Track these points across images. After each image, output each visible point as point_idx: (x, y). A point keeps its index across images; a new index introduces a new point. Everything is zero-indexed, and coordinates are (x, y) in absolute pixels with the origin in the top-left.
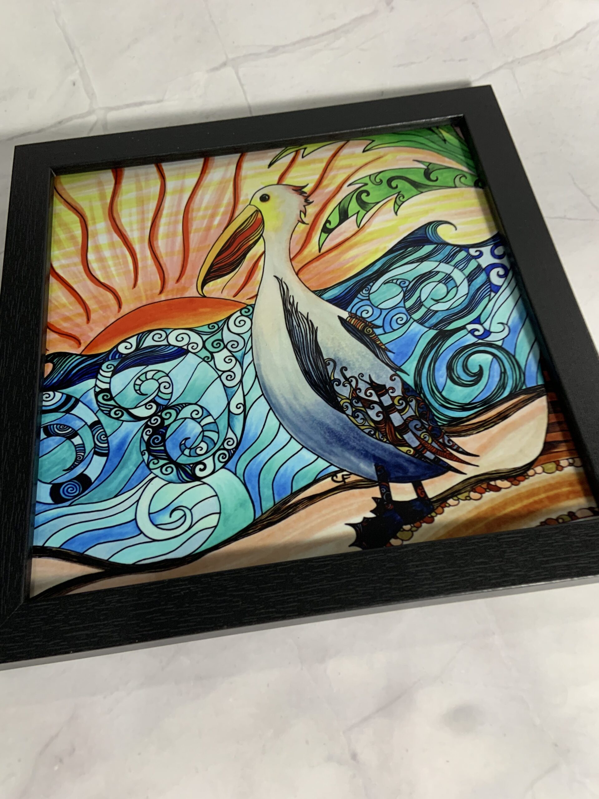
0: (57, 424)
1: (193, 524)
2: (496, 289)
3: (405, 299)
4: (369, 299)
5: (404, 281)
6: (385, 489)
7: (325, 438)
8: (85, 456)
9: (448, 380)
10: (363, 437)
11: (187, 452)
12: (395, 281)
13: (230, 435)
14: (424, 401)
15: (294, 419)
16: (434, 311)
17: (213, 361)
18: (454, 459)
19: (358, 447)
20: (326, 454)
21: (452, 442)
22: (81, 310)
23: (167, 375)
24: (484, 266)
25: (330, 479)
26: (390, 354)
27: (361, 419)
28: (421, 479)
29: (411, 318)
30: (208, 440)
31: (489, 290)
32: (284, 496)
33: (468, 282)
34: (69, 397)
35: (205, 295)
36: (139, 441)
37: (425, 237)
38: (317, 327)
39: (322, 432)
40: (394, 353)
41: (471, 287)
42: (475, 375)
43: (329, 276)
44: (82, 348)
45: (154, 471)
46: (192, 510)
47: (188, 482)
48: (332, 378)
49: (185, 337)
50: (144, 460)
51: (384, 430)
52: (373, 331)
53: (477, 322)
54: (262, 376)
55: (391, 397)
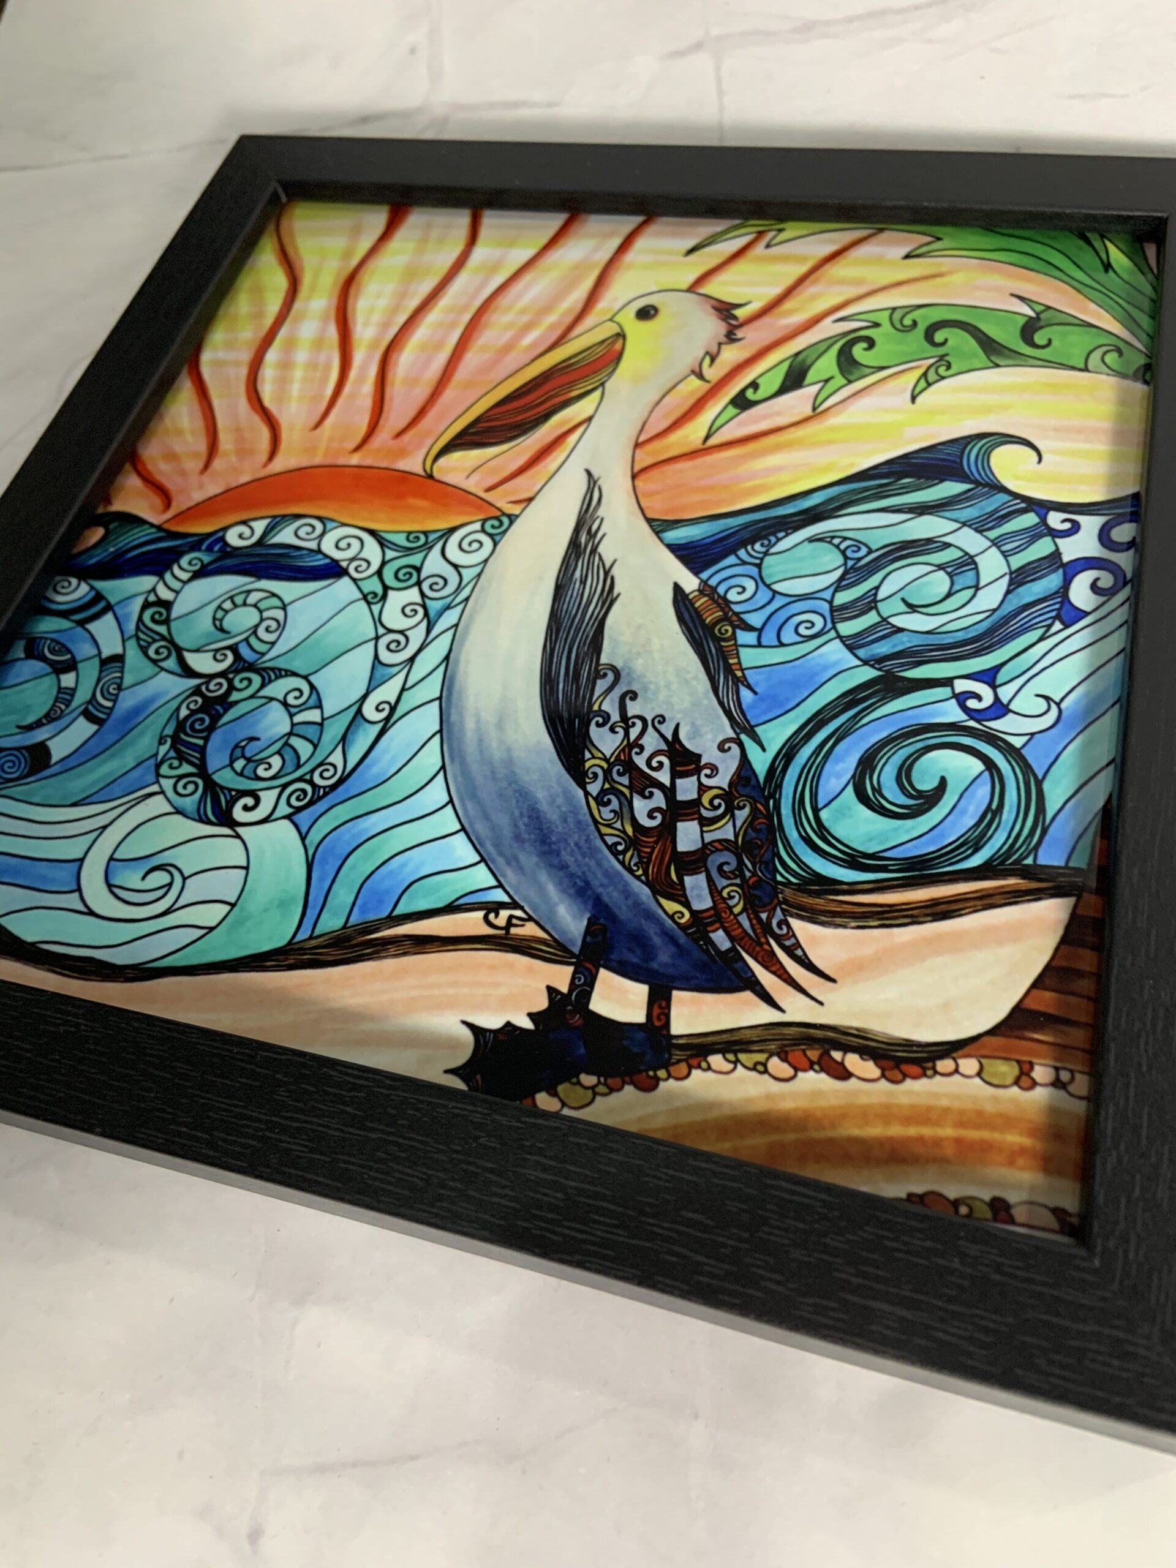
0: (53, 640)
1: (176, 907)
2: (1069, 615)
3: (839, 586)
4: (759, 566)
5: (858, 544)
6: (584, 975)
7: (516, 826)
8: (67, 711)
9: (850, 788)
10: (597, 850)
11: (239, 764)
12: (836, 541)
13: (337, 758)
14: (769, 817)
15: (474, 768)
16: (894, 626)
17: (379, 605)
18: (773, 969)
19: (573, 868)
20: (500, 861)
21: (789, 927)
22: (202, 447)
23: (284, 607)
24: (1066, 559)
25: (480, 914)
26: (745, 694)
27: (611, 811)
28: (675, 985)
29: (834, 628)
30: (288, 755)
31: (1053, 614)
32: (372, 917)
33: (1010, 585)
34: (99, 597)
35: (436, 474)
36: (168, 715)
37: (955, 462)
38: (619, 595)
39: (517, 813)
40: (755, 693)
41: (1010, 596)
42: (920, 794)
43: (698, 497)
44: (169, 514)
45: (163, 781)
46: (188, 881)
47: (209, 822)
48: (596, 708)
49: (356, 544)
50: (156, 755)
51: (648, 850)
52: (734, 633)
53: (985, 679)
54: (457, 661)
55: (700, 784)
